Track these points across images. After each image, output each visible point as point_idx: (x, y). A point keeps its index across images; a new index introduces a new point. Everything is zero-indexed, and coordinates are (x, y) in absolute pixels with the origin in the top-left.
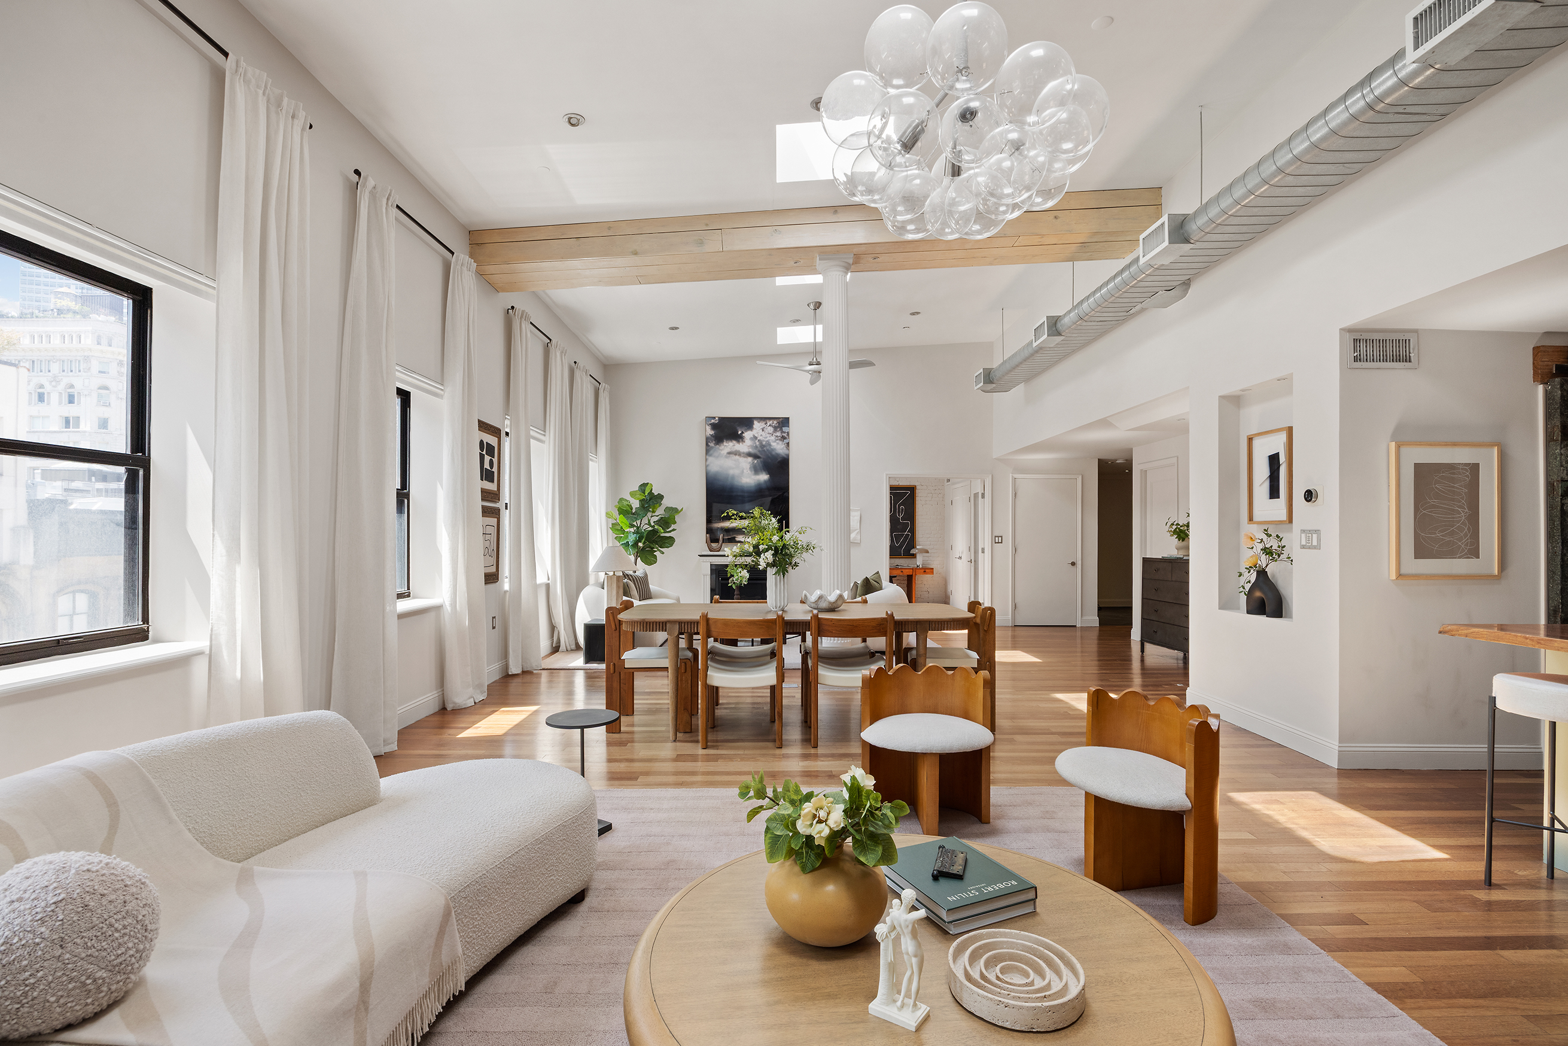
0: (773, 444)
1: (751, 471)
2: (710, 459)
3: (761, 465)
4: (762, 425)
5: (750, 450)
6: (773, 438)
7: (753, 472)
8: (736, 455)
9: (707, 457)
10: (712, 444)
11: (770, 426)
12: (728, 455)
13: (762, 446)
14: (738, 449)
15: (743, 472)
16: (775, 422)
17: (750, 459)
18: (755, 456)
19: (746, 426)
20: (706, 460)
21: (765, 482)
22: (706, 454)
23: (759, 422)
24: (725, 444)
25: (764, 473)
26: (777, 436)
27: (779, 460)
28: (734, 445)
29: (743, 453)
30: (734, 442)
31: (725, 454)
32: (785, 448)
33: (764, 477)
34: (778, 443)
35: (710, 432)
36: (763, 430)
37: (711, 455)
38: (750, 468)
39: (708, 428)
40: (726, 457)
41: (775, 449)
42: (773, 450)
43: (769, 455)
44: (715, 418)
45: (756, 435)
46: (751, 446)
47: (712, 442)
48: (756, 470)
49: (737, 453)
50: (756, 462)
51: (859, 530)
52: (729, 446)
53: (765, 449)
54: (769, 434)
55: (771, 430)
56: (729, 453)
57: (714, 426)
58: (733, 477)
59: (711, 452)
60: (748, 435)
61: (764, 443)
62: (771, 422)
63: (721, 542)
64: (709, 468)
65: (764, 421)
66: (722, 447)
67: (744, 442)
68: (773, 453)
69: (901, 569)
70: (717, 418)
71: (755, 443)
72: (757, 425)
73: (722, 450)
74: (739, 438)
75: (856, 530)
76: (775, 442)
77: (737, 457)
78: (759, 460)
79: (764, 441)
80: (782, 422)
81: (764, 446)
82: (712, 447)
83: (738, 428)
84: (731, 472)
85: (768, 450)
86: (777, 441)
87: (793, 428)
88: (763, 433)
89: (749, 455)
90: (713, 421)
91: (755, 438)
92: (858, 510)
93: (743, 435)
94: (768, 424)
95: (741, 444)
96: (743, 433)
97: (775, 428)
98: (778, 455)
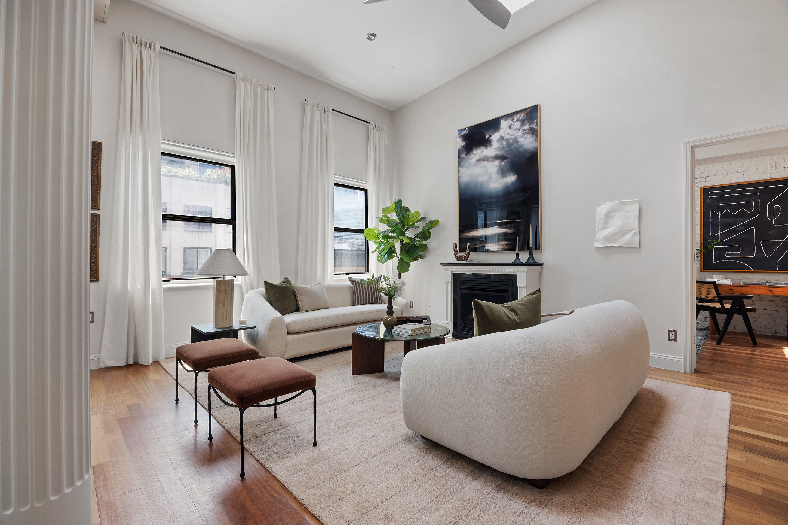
0: (521, 140)
1: (498, 175)
2: (462, 170)
3: (508, 166)
4: (509, 122)
5: (498, 152)
6: (520, 133)
7: (501, 175)
8: (484, 160)
9: (460, 169)
10: (463, 156)
11: (517, 120)
12: (477, 163)
13: (509, 145)
14: (486, 155)
15: (491, 177)
16: (522, 115)
17: (497, 162)
18: (501, 158)
19: (494, 129)
20: (459, 171)
21: (513, 183)
22: (459, 166)
23: (505, 120)
24: (474, 152)
25: (511, 174)
26: (524, 130)
27: (527, 155)
28: (482, 151)
29: (491, 157)
30: (483, 148)
31: (475, 162)
32: (534, 141)
33: (511, 178)
34: (526, 138)
35: (462, 144)
36: (510, 127)
37: (462, 167)
38: (497, 171)
39: (460, 140)
40: (476, 165)
41: (523, 145)
42: (520, 146)
43: (517, 153)
44: (465, 129)
45: (503, 135)
46: (499, 149)
47: (463, 153)
48: (503, 172)
49: (485, 159)
50: (503, 164)
51: (637, 230)
52: (479, 152)
53: (512, 147)
54: (516, 130)
55: (518, 124)
56: (478, 161)
57: (465, 138)
58: (482, 184)
59: (463, 163)
60: (495, 137)
61: (511, 141)
62: (518, 116)
63: (468, 250)
64: (461, 179)
65: (511, 117)
66: (472, 156)
67: (492, 145)
68: (521, 150)
69: (769, 287)
70: (467, 129)
71: (502, 144)
72: (504, 124)
73: (471, 159)
74: (486, 143)
75: (632, 230)
76: (522, 137)
77: (485, 163)
78: (506, 161)
79: (511, 139)
80: (530, 112)
81: (511, 144)
82: (464, 158)
83: (486, 132)
84: (480, 179)
85: (515, 148)
86: (525, 136)
87: (544, 116)
88: (510, 131)
89: (497, 157)
90: (464, 132)
91: (502, 138)
92: (635, 202)
93: (491, 138)
94: (515, 119)
95: (488, 148)
96: (490, 136)
97: (523, 122)
98: (526, 151)
